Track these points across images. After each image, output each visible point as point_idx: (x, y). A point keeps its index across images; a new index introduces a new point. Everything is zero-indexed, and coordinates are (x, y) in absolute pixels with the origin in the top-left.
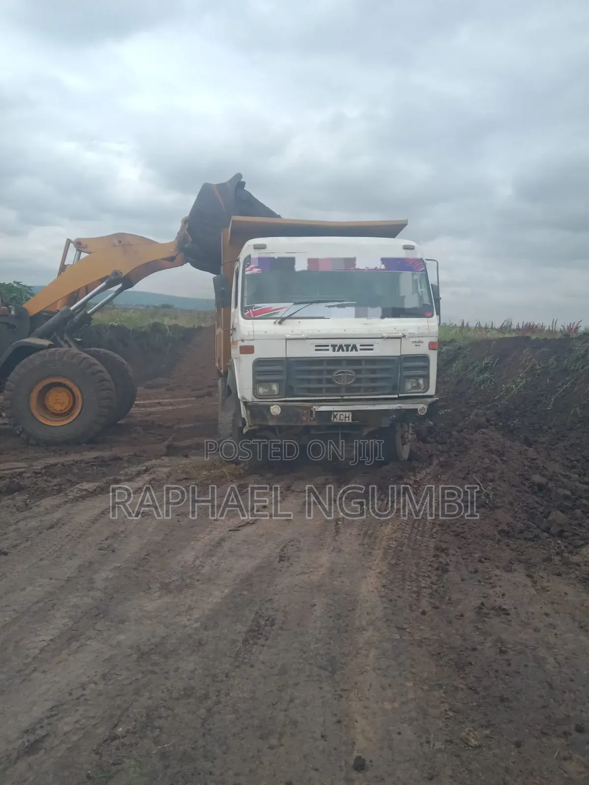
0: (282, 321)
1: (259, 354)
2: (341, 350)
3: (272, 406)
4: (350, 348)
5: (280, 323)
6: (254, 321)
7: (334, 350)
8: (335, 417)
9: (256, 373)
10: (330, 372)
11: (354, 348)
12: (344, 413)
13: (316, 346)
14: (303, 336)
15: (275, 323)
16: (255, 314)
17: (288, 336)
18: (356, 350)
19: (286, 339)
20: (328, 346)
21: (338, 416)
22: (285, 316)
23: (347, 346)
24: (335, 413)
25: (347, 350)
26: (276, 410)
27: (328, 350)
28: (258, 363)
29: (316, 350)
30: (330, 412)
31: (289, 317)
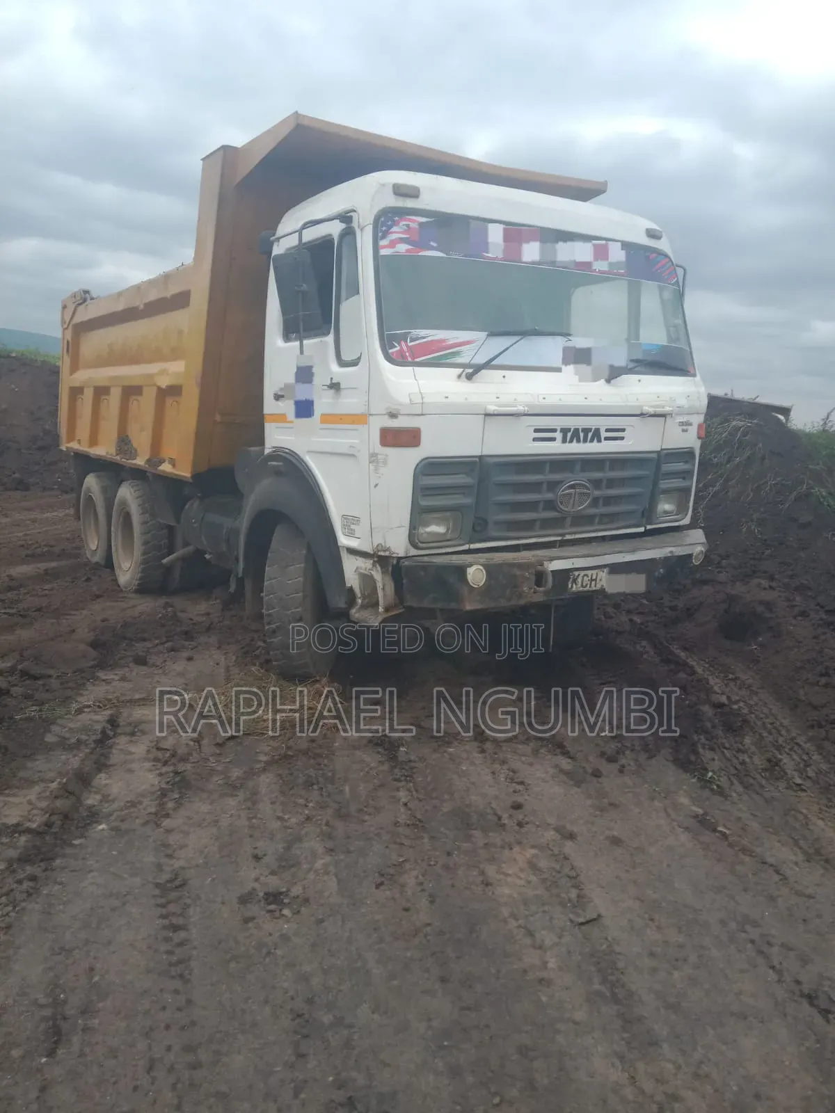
0: (472, 372)
1: (430, 447)
2: (575, 441)
3: (471, 565)
4: (590, 435)
5: (469, 377)
6: (417, 369)
7: (564, 441)
8: (575, 581)
9: (421, 490)
10: (553, 486)
11: (596, 435)
12: (589, 573)
13: (536, 431)
14: (521, 408)
15: (459, 376)
16: (415, 352)
17: (492, 408)
18: (599, 441)
19: (487, 415)
20: (554, 431)
21: (580, 580)
22: (481, 359)
23: (586, 431)
24: (576, 573)
25: (585, 441)
26: (476, 575)
27: (553, 439)
28: (429, 467)
29: (535, 440)
30: (566, 573)
31: (487, 365)
